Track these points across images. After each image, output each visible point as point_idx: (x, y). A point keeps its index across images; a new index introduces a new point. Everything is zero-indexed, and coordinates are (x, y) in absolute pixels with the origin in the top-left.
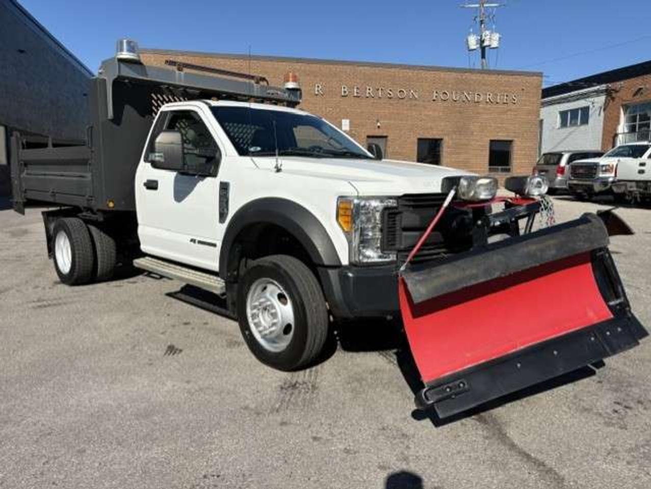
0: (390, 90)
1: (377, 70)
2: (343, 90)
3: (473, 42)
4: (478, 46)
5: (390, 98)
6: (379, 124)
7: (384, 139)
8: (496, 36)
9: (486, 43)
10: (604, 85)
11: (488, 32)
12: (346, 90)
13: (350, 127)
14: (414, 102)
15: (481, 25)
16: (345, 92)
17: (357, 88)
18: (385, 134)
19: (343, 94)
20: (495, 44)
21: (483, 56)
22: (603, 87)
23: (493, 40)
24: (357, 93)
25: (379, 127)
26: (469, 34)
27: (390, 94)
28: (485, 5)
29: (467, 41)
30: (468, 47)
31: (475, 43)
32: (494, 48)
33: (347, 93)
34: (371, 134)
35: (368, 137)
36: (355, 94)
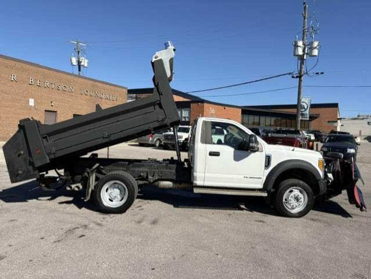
0: (59, 85)
1: (51, 72)
2: (30, 81)
3: (74, 61)
4: (77, 63)
5: (58, 89)
6: (52, 104)
7: (54, 113)
8: (86, 61)
9: (82, 64)
10: (135, 95)
11: (83, 58)
12: (32, 81)
13: (34, 104)
14: (72, 94)
15: (78, 54)
16: (32, 82)
17: (39, 81)
18: (55, 110)
19: (30, 83)
20: (86, 65)
21: (80, 70)
22: (134, 95)
23: (85, 62)
24: (39, 83)
25: (52, 106)
26: (72, 56)
27: (59, 88)
28: (80, 44)
29: (71, 60)
30: (72, 63)
31: (75, 62)
32: (86, 67)
33: (33, 83)
34: (47, 109)
35: (46, 111)
36: (38, 84)
